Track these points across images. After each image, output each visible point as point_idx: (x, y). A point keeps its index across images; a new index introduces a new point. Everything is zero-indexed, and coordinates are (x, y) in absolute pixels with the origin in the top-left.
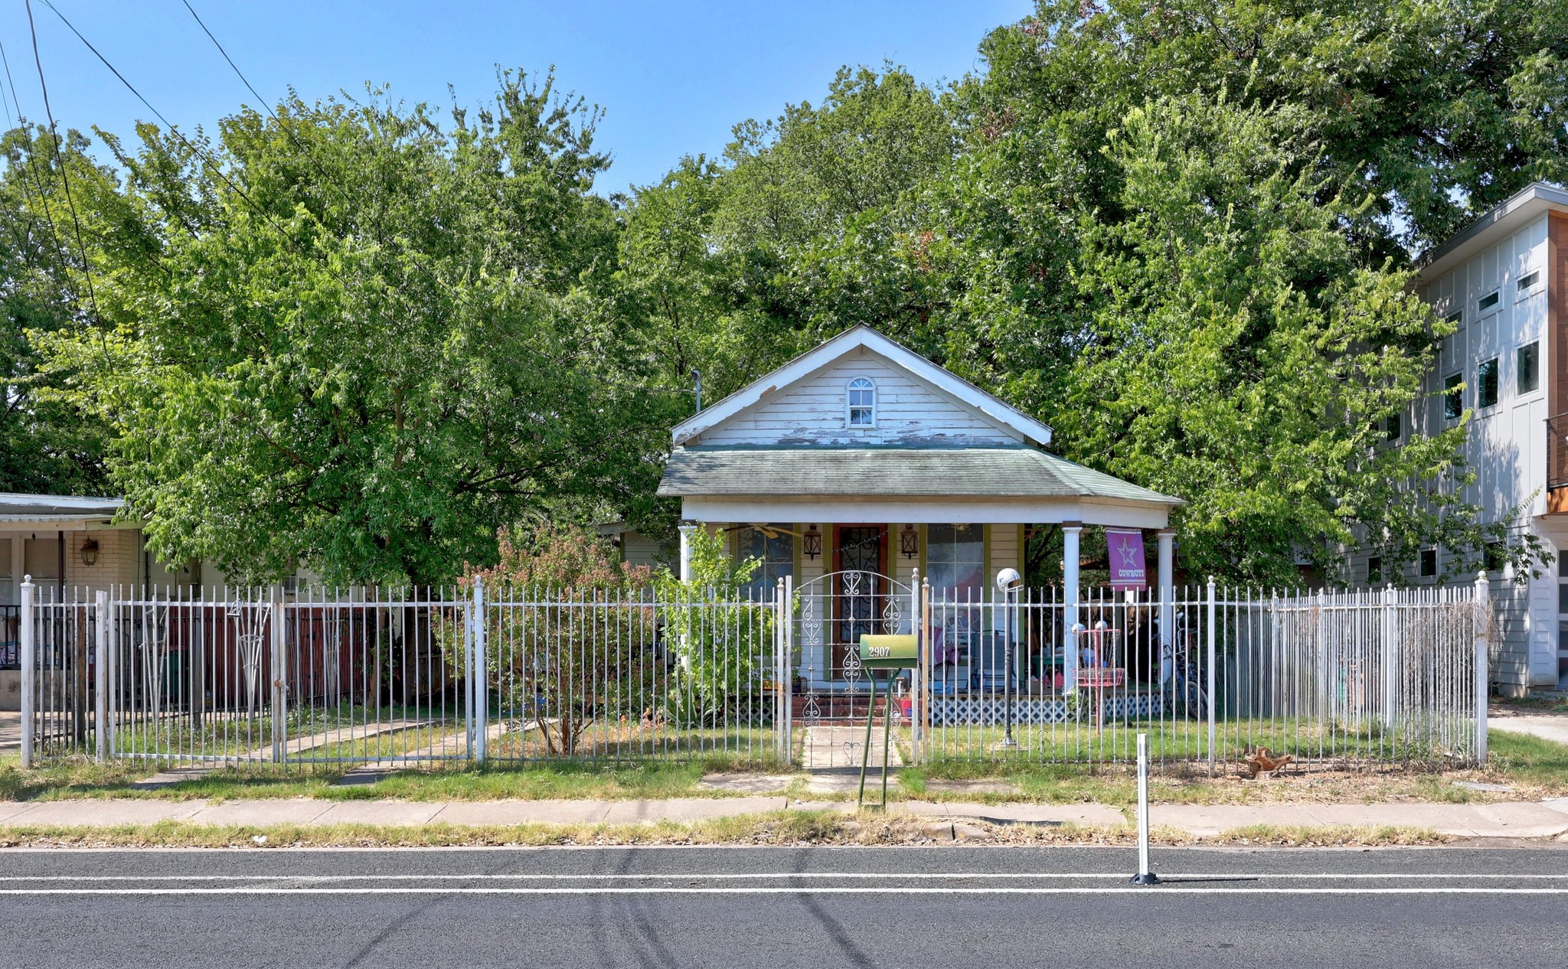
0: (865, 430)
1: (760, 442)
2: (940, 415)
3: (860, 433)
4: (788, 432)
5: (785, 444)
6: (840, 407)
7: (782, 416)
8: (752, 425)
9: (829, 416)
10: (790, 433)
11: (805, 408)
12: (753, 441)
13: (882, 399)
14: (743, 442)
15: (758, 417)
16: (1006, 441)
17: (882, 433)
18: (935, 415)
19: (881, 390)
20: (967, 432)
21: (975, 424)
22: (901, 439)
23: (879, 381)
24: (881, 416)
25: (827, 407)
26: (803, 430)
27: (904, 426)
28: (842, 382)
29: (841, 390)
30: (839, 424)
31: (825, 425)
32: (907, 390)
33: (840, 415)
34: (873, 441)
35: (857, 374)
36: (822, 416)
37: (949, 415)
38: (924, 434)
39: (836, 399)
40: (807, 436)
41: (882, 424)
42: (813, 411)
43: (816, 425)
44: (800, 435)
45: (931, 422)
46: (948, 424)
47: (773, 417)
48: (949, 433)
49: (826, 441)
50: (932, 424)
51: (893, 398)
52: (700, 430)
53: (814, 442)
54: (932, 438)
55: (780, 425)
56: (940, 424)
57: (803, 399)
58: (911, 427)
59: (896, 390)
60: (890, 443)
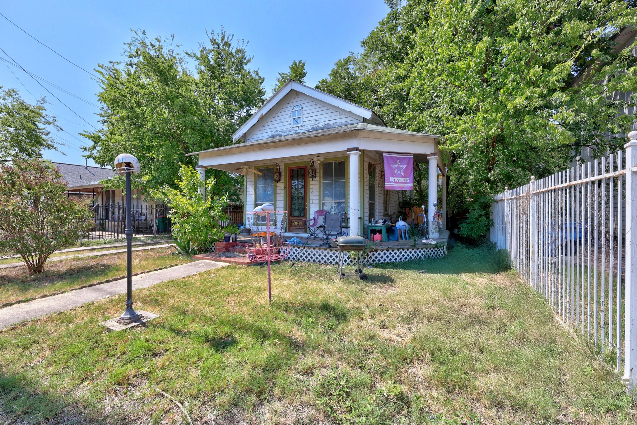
0: (298, 127)
2: (327, 115)
3: (297, 129)
4: (272, 133)
6: (289, 119)
7: (271, 127)
8: (261, 132)
9: (286, 124)
11: (278, 122)
12: (262, 138)
13: (305, 112)
14: (259, 139)
15: (264, 128)
16: (355, 122)
17: (305, 127)
18: (325, 116)
19: (304, 109)
20: (338, 121)
21: (342, 116)
22: (312, 129)
23: (303, 105)
24: (304, 120)
25: (285, 120)
26: (277, 131)
27: (313, 123)
28: (289, 108)
29: (290, 112)
30: (289, 126)
31: (284, 127)
32: (314, 107)
33: (290, 122)
34: (302, 131)
35: (295, 104)
36: (284, 124)
37: (330, 115)
39: (288, 116)
40: (279, 133)
41: (305, 123)
42: (280, 123)
43: (281, 128)
44: (276, 133)
45: (323, 119)
46: (330, 119)
47: (267, 127)
48: (331, 123)
49: (285, 134)
51: (308, 112)
53: (281, 135)
54: (324, 126)
55: (269, 130)
56: (327, 119)
57: (277, 118)
58: (316, 123)
59: (310, 108)
60: (308, 131)
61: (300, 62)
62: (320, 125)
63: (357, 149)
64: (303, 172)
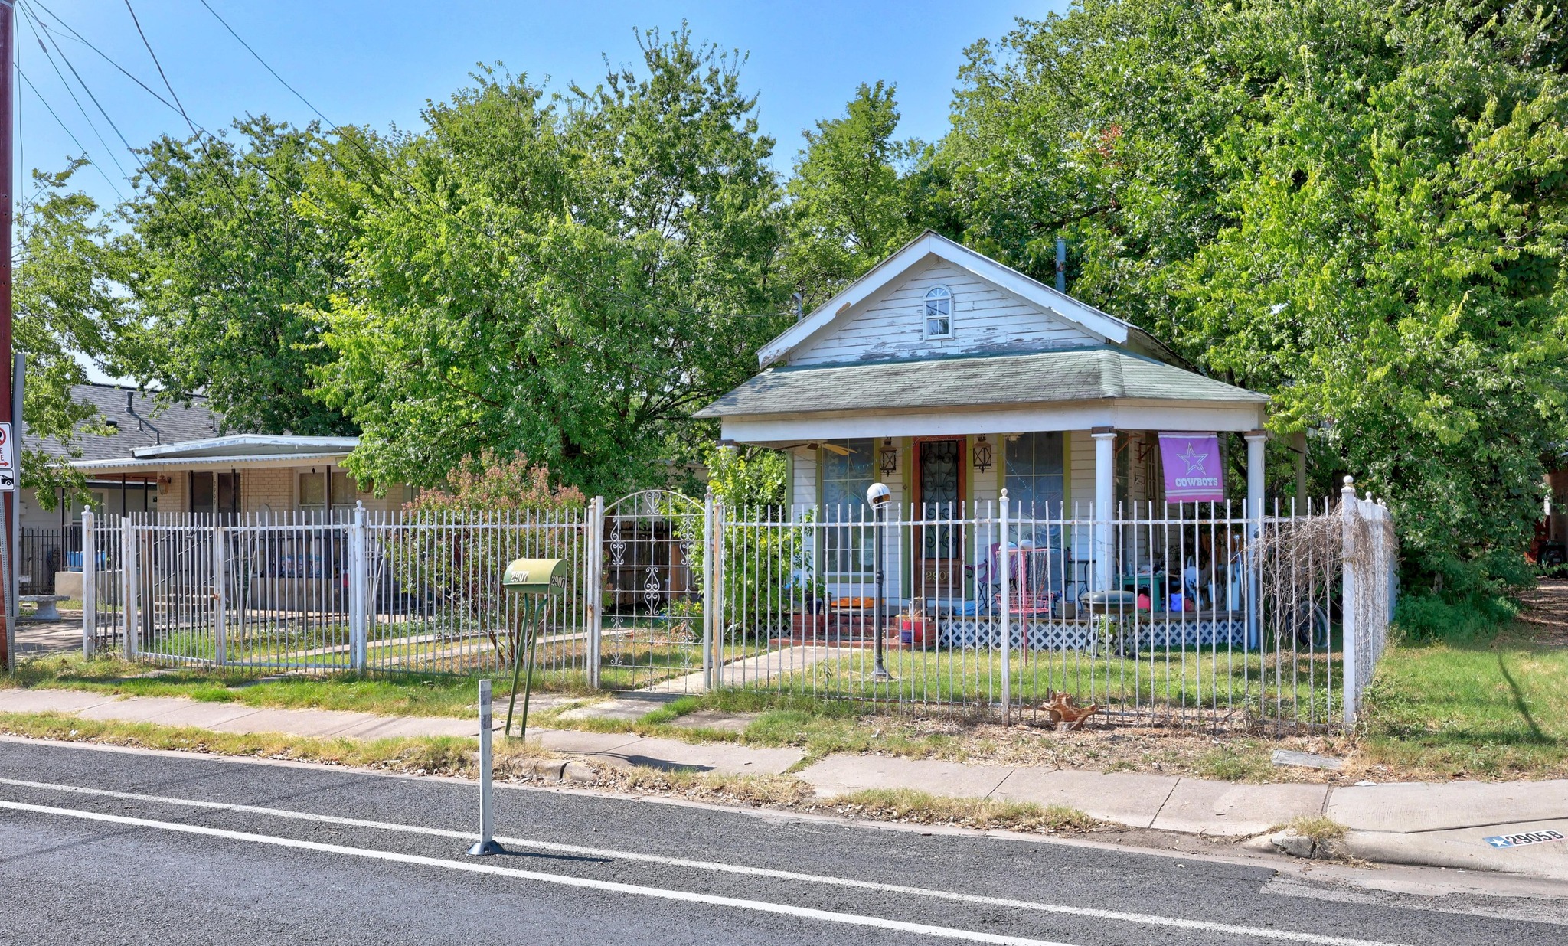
0: (942, 340)
1: (844, 359)
2: (1018, 320)
3: (938, 344)
4: (869, 348)
5: (867, 360)
6: (918, 319)
7: (864, 332)
8: (836, 343)
9: (908, 329)
10: (871, 349)
11: (885, 322)
12: (837, 359)
13: (959, 307)
14: (828, 360)
15: (843, 334)
16: (1087, 342)
17: (959, 342)
18: (1011, 320)
19: (957, 298)
20: (1045, 335)
21: (1054, 326)
22: (978, 347)
23: (955, 289)
24: (958, 325)
25: (905, 320)
26: (884, 344)
27: (981, 334)
28: (919, 293)
29: (918, 302)
30: (917, 336)
31: (903, 338)
32: (985, 296)
33: (918, 327)
34: (951, 351)
35: (932, 283)
36: (901, 329)
37: (1026, 319)
38: (1001, 340)
39: (914, 310)
40: (887, 350)
41: (959, 333)
42: (892, 324)
43: (896, 338)
44: (881, 350)
45: (1008, 329)
46: (1026, 328)
47: (855, 333)
48: (1027, 338)
49: (905, 355)
50: (1012, 329)
51: (969, 306)
52: (783, 352)
53: (893, 356)
54: (1010, 344)
55: (860, 341)
56: (1017, 329)
57: (882, 313)
58: (988, 334)
59: (973, 297)
60: (967, 352)
61: (880, 86)
63: (1110, 430)
64: (953, 450)
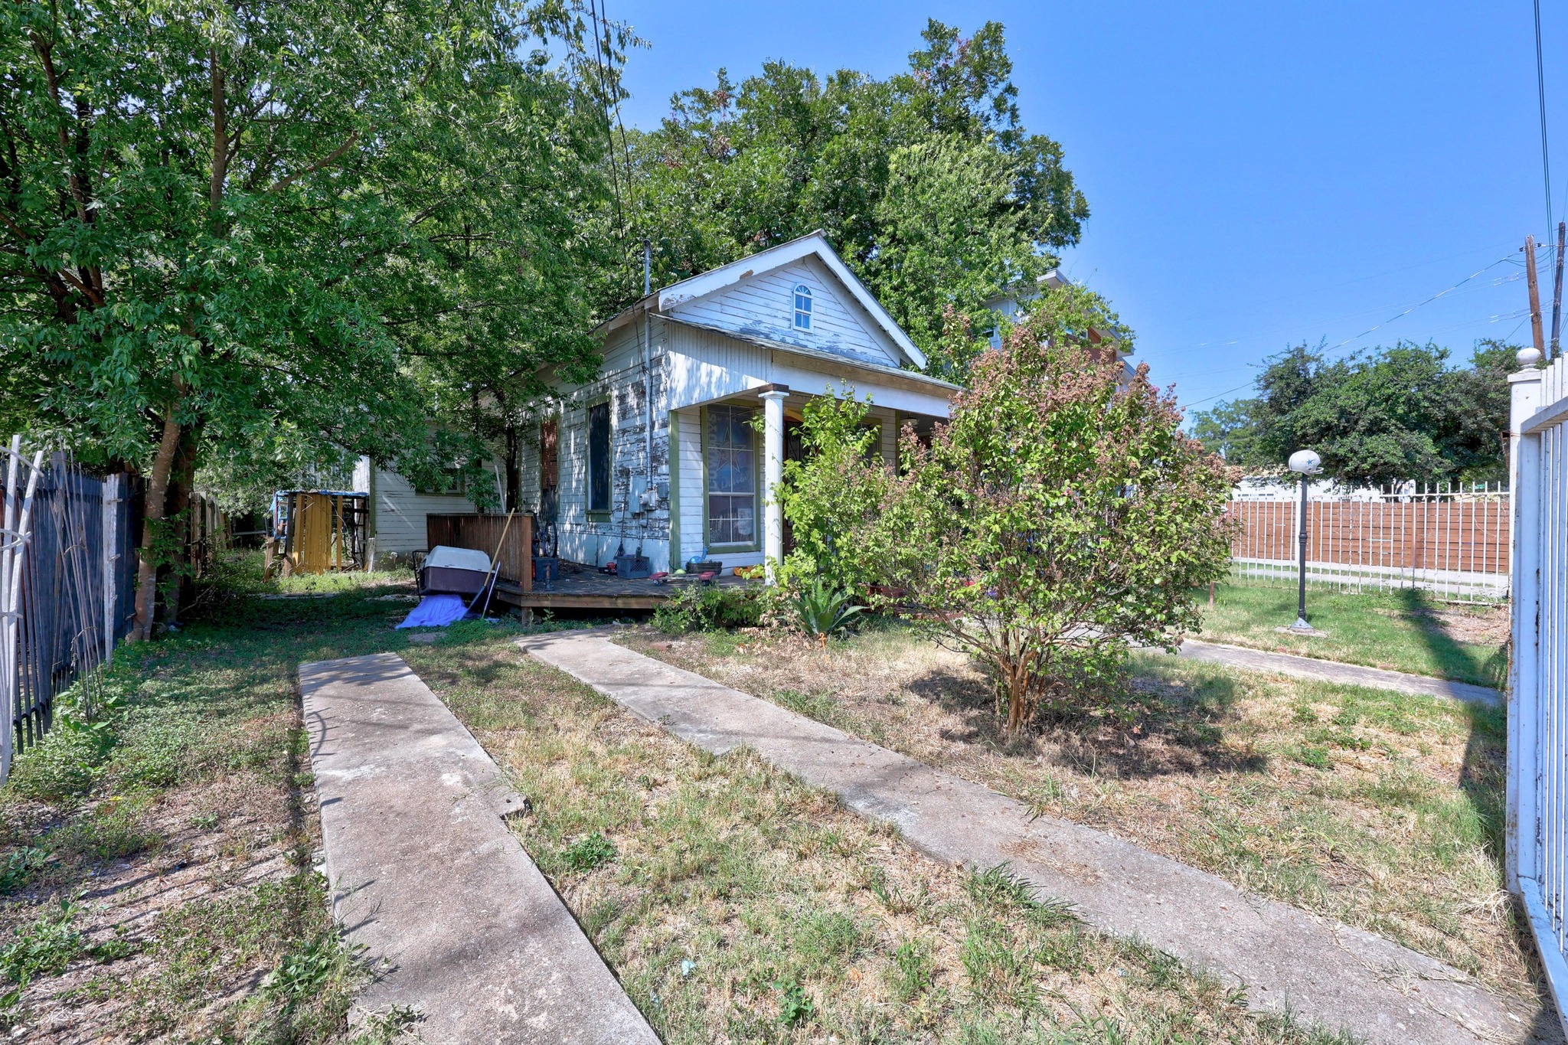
0: (806, 333)
2: (853, 333)
3: (801, 336)
4: (749, 322)
6: (788, 308)
7: (744, 305)
8: (717, 307)
9: (780, 314)
11: (762, 302)
12: (720, 325)
13: (817, 308)
14: (711, 323)
15: (724, 301)
16: (890, 363)
17: (816, 339)
18: (849, 332)
19: (816, 300)
20: (869, 351)
21: (874, 346)
22: (829, 348)
23: (814, 292)
24: (817, 324)
25: (778, 305)
26: (760, 322)
27: (830, 337)
28: (790, 285)
29: (789, 292)
30: (786, 324)
31: (776, 322)
32: (832, 305)
33: (787, 316)
34: (810, 346)
35: (801, 280)
36: (774, 313)
37: (858, 334)
39: (784, 299)
40: (762, 329)
41: (818, 331)
42: (767, 306)
43: (771, 320)
44: (757, 328)
46: (857, 341)
47: (735, 303)
48: (858, 350)
49: (777, 338)
50: (849, 339)
51: (823, 310)
52: (686, 298)
53: (767, 337)
54: (848, 351)
55: (741, 313)
56: (852, 340)
57: (760, 292)
58: (835, 339)
59: (825, 303)
60: (821, 349)
62: (843, 346)
